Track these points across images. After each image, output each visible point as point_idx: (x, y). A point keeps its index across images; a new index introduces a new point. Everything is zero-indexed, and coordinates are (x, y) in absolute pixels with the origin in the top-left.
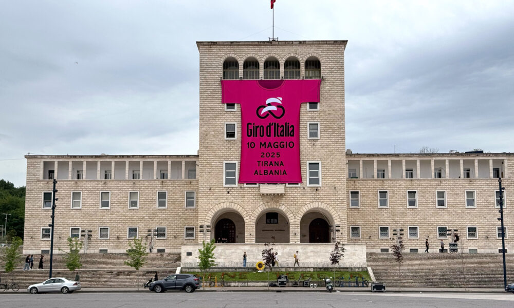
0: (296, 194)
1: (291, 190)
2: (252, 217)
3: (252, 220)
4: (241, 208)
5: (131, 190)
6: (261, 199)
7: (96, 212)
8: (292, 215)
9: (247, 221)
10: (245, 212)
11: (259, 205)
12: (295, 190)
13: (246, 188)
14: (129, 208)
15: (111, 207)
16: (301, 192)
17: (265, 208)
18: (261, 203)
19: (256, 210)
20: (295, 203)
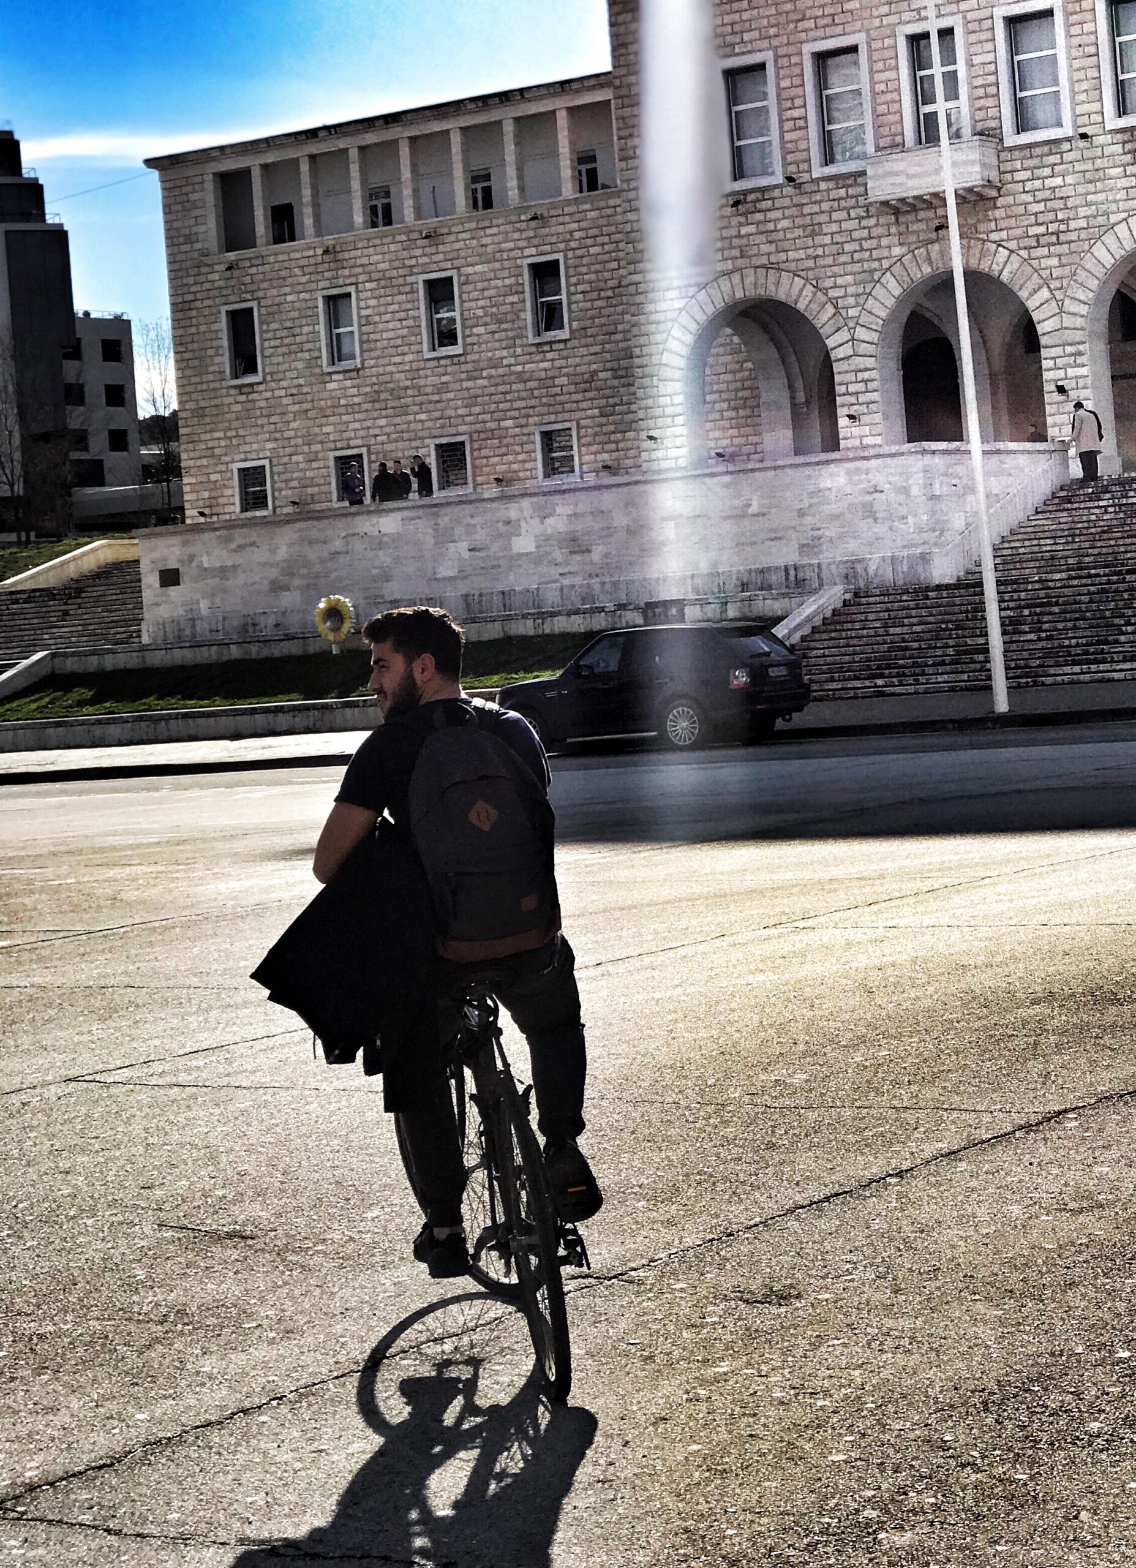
0: (1058, 181)
1: (1029, 163)
2: (861, 333)
3: (863, 348)
4: (809, 290)
5: (532, 256)
6: (893, 230)
7: (414, 373)
8: (1045, 293)
9: (840, 353)
10: (830, 310)
11: (886, 264)
12: (1053, 159)
13: (823, 186)
14: (532, 339)
15: (465, 345)
16: (1079, 167)
17: (917, 275)
18: (897, 251)
19: (879, 291)
20: (1053, 227)
